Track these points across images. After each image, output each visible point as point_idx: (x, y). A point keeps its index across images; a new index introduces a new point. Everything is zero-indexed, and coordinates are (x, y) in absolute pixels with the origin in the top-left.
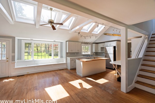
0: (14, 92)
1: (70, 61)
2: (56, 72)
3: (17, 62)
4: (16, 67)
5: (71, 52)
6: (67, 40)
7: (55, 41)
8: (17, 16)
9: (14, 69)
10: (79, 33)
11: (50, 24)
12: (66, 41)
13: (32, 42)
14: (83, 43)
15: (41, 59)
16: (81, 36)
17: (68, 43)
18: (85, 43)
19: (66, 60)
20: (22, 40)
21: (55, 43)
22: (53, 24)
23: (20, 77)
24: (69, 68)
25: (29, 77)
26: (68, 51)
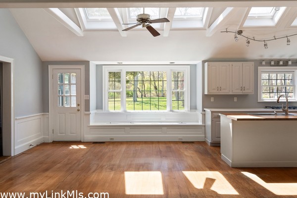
0: (79, 165)
1: (212, 121)
2: (172, 145)
3: (96, 113)
4: (91, 124)
5: (216, 92)
6: (204, 58)
7: (172, 64)
8: (87, 18)
9: (88, 126)
10: (240, 32)
11: (141, 25)
12: (204, 62)
13: (121, 70)
14: (264, 63)
15: (141, 111)
16: (249, 42)
17: (208, 65)
18: (273, 63)
19: (204, 115)
20: (103, 66)
21: (177, 69)
22: (148, 24)
23: (97, 144)
24: (209, 141)
25: (111, 147)
26: (208, 91)
